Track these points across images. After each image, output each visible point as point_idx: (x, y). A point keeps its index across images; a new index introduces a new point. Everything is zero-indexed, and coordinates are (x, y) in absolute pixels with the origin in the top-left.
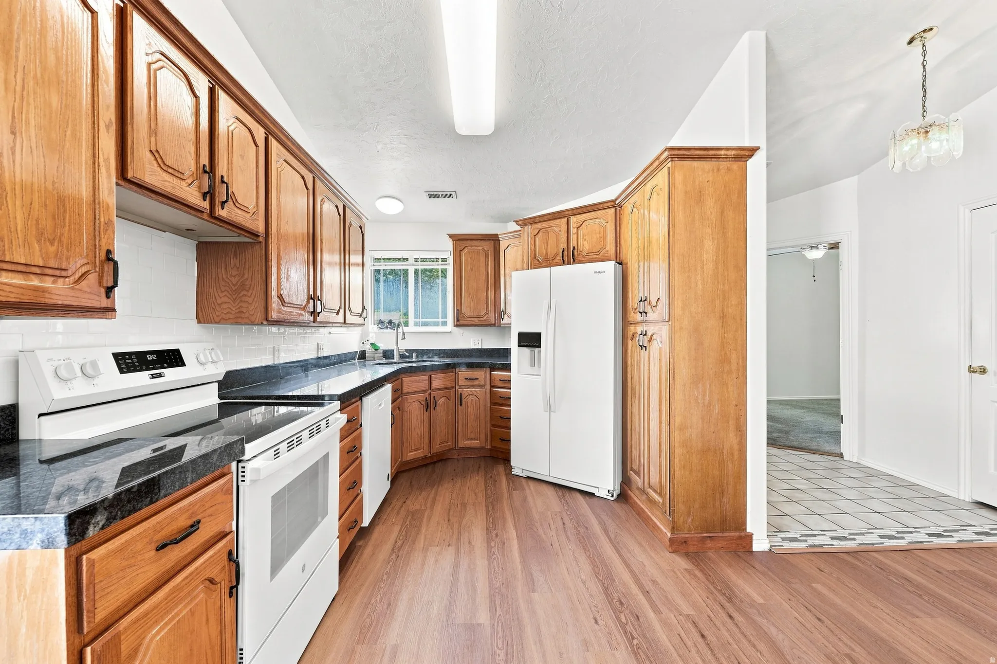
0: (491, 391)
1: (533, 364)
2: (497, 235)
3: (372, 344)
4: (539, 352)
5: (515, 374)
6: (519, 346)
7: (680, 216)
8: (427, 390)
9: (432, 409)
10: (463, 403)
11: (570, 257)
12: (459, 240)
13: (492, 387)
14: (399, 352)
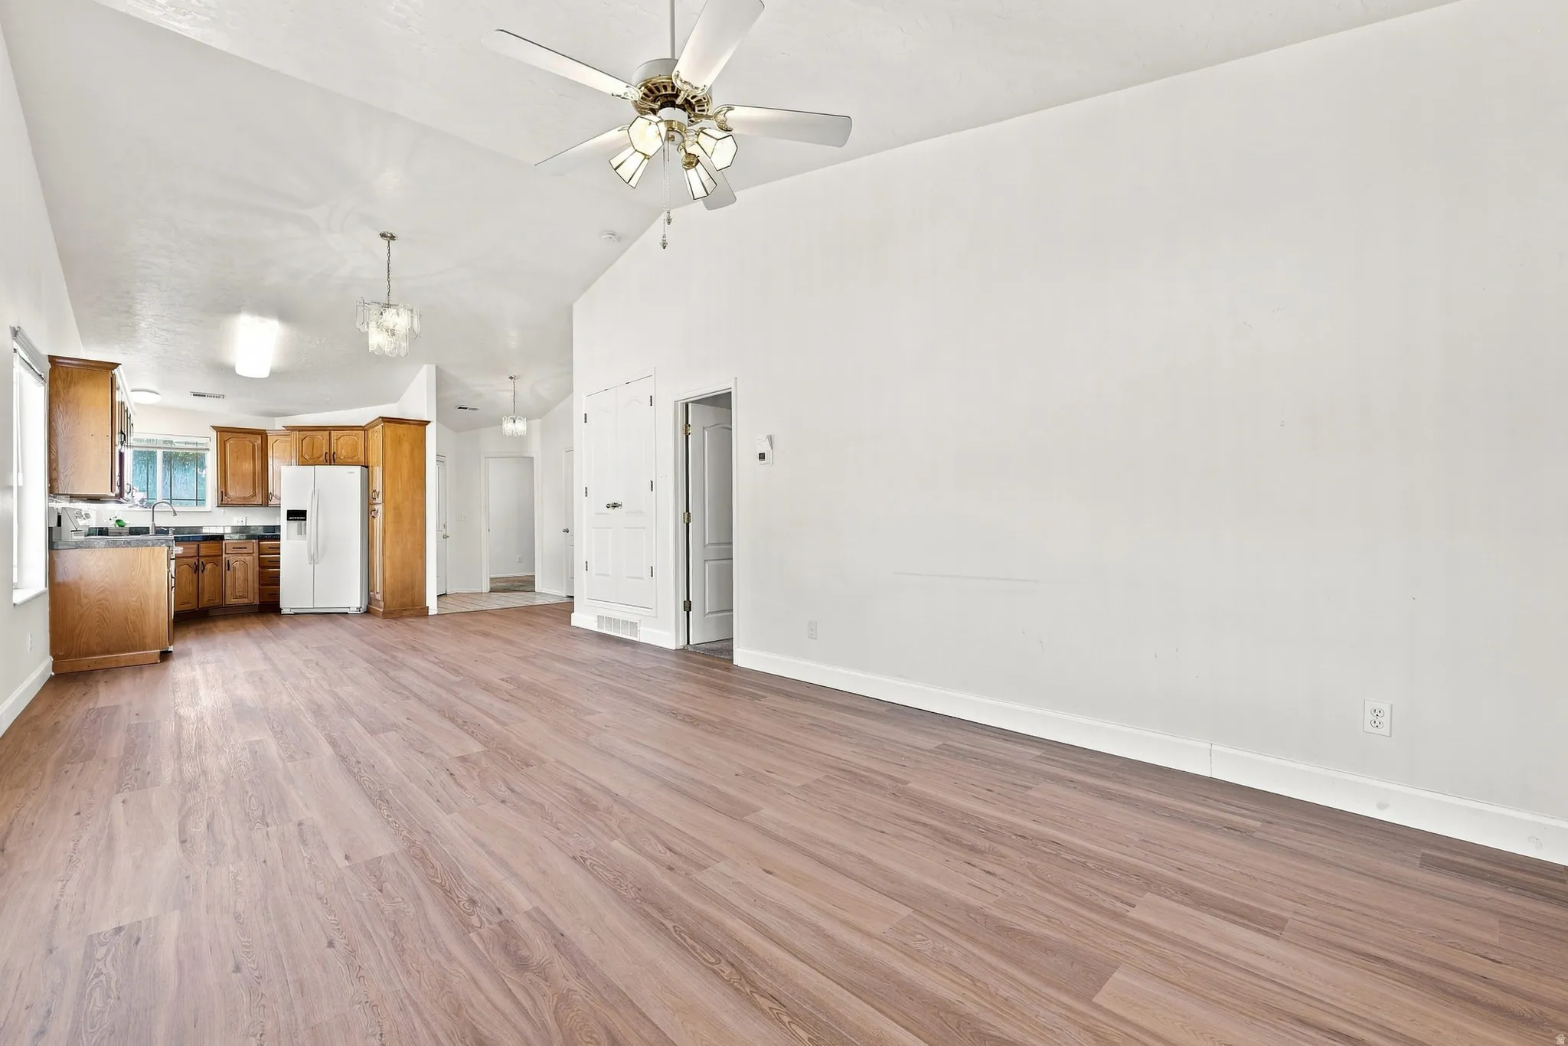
0: (259, 557)
1: (300, 533)
2: (265, 430)
3: (118, 521)
4: (306, 524)
5: (284, 543)
6: (288, 520)
7: (389, 452)
8: (195, 556)
9: (200, 571)
10: (231, 569)
11: (331, 459)
12: (221, 430)
13: (260, 554)
14: (155, 527)
